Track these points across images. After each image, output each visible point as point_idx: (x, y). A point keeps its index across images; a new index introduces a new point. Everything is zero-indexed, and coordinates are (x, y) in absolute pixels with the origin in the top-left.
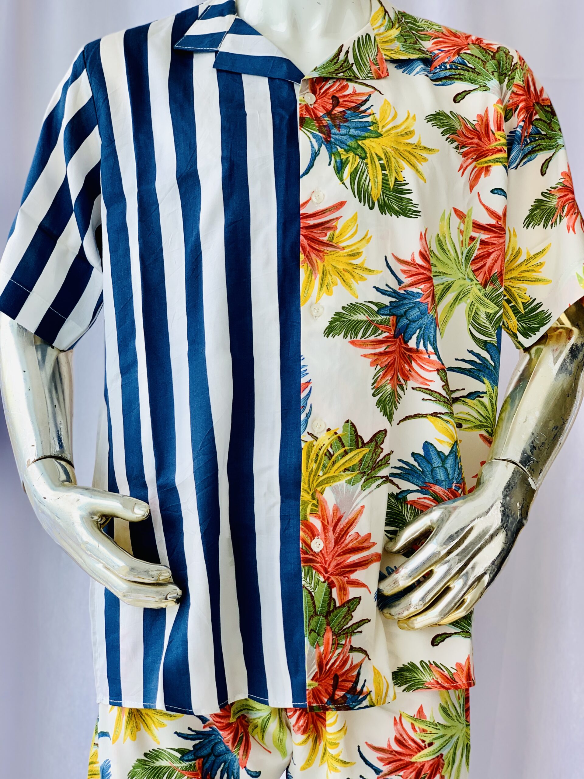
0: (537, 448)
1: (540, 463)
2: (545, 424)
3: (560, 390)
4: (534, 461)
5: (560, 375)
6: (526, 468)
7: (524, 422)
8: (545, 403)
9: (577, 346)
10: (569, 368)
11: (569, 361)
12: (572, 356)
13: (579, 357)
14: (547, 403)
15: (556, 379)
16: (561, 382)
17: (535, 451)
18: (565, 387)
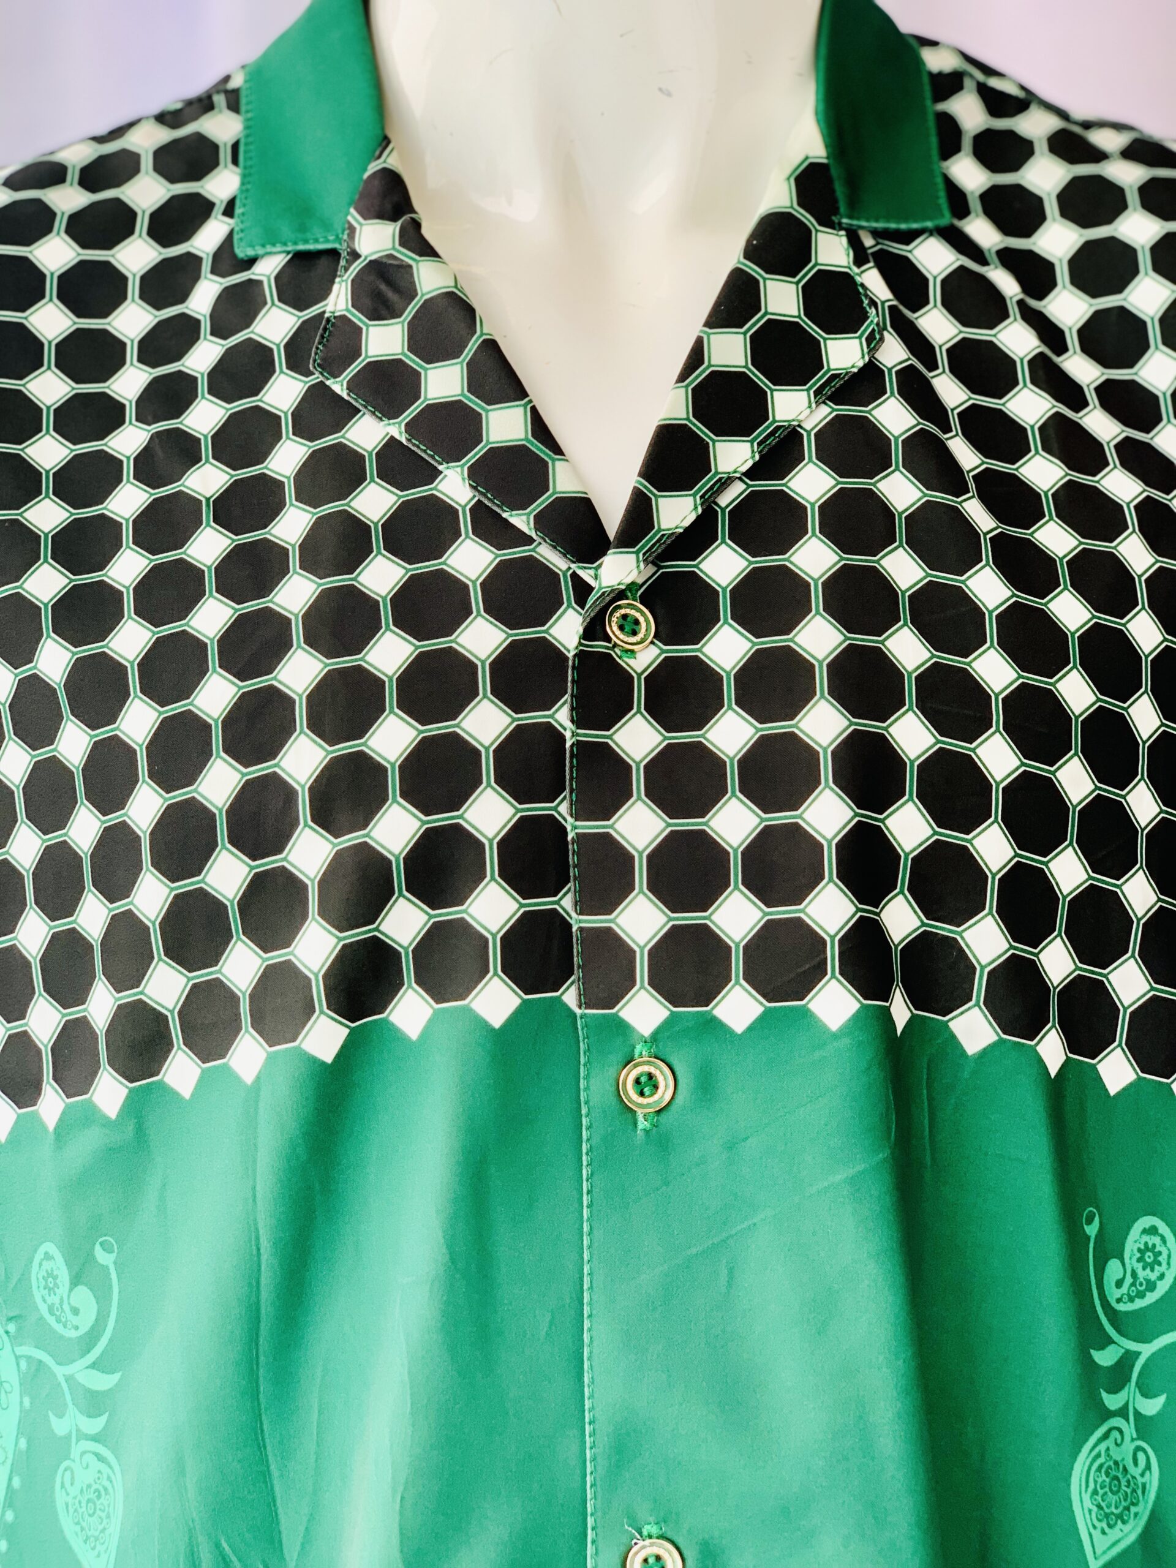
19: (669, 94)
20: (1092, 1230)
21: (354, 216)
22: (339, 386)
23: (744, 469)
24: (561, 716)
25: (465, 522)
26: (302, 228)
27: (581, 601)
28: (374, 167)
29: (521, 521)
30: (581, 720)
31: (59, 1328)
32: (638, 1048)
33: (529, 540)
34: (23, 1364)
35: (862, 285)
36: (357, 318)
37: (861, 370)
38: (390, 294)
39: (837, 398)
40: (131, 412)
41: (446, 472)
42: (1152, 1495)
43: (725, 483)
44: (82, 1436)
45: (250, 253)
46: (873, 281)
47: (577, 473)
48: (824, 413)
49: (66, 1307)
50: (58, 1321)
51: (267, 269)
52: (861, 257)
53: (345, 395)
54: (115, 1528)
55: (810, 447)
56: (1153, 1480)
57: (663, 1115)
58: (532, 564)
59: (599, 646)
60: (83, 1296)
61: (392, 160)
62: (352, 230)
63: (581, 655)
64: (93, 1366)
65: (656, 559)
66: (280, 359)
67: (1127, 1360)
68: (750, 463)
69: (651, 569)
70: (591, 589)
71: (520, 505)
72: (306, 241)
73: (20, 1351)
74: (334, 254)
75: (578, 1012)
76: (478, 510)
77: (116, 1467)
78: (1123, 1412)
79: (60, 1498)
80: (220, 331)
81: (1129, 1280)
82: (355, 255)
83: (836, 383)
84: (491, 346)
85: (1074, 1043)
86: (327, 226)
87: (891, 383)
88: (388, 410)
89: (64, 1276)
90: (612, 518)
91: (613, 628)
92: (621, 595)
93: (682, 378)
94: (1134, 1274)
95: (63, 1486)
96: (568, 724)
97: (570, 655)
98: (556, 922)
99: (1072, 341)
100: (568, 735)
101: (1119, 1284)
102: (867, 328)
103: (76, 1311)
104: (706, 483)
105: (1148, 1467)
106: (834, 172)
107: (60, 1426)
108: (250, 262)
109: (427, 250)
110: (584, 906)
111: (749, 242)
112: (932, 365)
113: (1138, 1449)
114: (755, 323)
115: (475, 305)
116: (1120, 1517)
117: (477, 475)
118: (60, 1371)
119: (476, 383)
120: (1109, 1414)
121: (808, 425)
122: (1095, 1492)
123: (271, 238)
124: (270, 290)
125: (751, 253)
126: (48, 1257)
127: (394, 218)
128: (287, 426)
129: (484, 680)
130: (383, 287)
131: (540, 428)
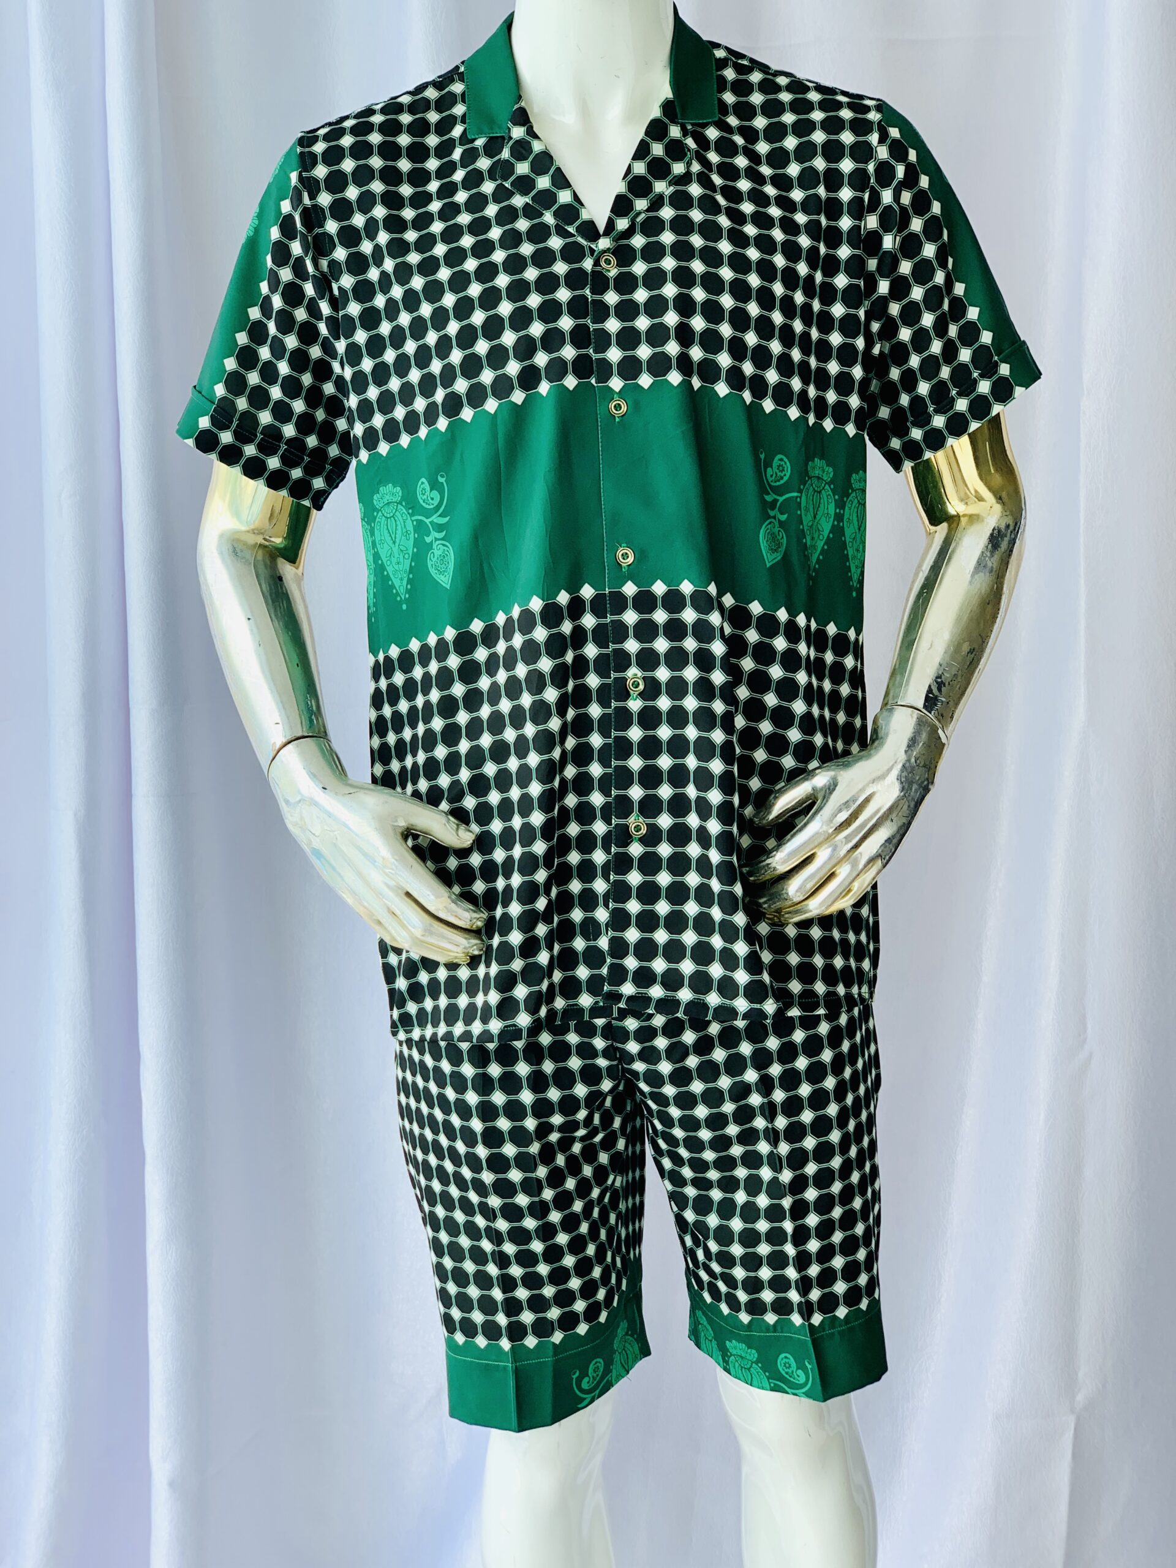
0: (947, 684)
1: (951, 703)
2: (957, 649)
3: (977, 596)
4: (942, 702)
5: (976, 577)
6: (933, 713)
7: (929, 649)
8: (957, 620)
9: (999, 531)
10: (989, 564)
11: (988, 554)
12: (992, 547)
13: (1002, 546)
14: (959, 619)
15: (971, 582)
16: (978, 586)
17: (943, 689)
18: (983, 592)
19: (618, 77)
20: (762, 456)
21: (510, 125)
22: (507, 185)
23: (645, 209)
24: (587, 292)
25: (553, 230)
26: (492, 129)
27: (592, 255)
28: (516, 107)
29: (571, 229)
30: (593, 292)
31: (427, 506)
32: (615, 396)
33: (574, 236)
34: (415, 523)
35: (686, 144)
36: (513, 160)
37: (684, 174)
38: (524, 152)
39: (676, 184)
40: (435, 196)
41: (547, 214)
42: (785, 545)
43: (639, 214)
44: (436, 539)
45: (473, 137)
46: (690, 142)
47: (588, 212)
48: (672, 189)
49: (429, 498)
50: (427, 504)
51: (480, 142)
52: (685, 132)
53: (510, 188)
54: (451, 566)
55: (666, 201)
56: (785, 541)
57: (625, 417)
58: (576, 243)
59: (598, 269)
60: (436, 494)
61: (523, 104)
62: (509, 129)
63: (593, 272)
64: (440, 516)
65: (616, 240)
66: (486, 175)
67: (775, 501)
68: (647, 207)
69: (615, 243)
70: (594, 251)
71: (570, 224)
72: (493, 133)
73: (413, 518)
74: (503, 138)
75: (596, 385)
76: (557, 226)
77: (451, 548)
78: (774, 517)
79: (429, 563)
80: (463, 166)
81: (774, 475)
82: (511, 138)
83: (676, 179)
84: (559, 169)
85: (754, 395)
86: (500, 127)
87: (695, 178)
88: (524, 193)
89: (428, 488)
90: (601, 228)
91: (603, 263)
92: (604, 252)
93: (623, 179)
94: (776, 474)
95: (430, 559)
96: (589, 294)
97: (589, 272)
98: (587, 357)
99: (764, 160)
100: (589, 297)
101: (772, 476)
102: (687, 159)
103: (432, 499)
104: (632, 214)
105: (783, 537)
106: (676, 103)
107: (428, 540)
108: (473, 140)
109: (536, 137)
110: (596, 352)
111: (646, 130)
112: (711, 170)
113: (779, 531)
114: (648, 159)
115: (553, 155)
116: (775, 550)
117: (556, 215)
118: (427, 521)
119: (554, 182)
120: (769, 517)
121: (666, 194)
122: (767, 541)
123: (481, 133)
124: (481, 151)
125: (647, 133)
126: (423, 483)
127: (523, 125)
128: (490, 199)
129: (562, 281)
130: (521, 149)
131: (576, 197)
